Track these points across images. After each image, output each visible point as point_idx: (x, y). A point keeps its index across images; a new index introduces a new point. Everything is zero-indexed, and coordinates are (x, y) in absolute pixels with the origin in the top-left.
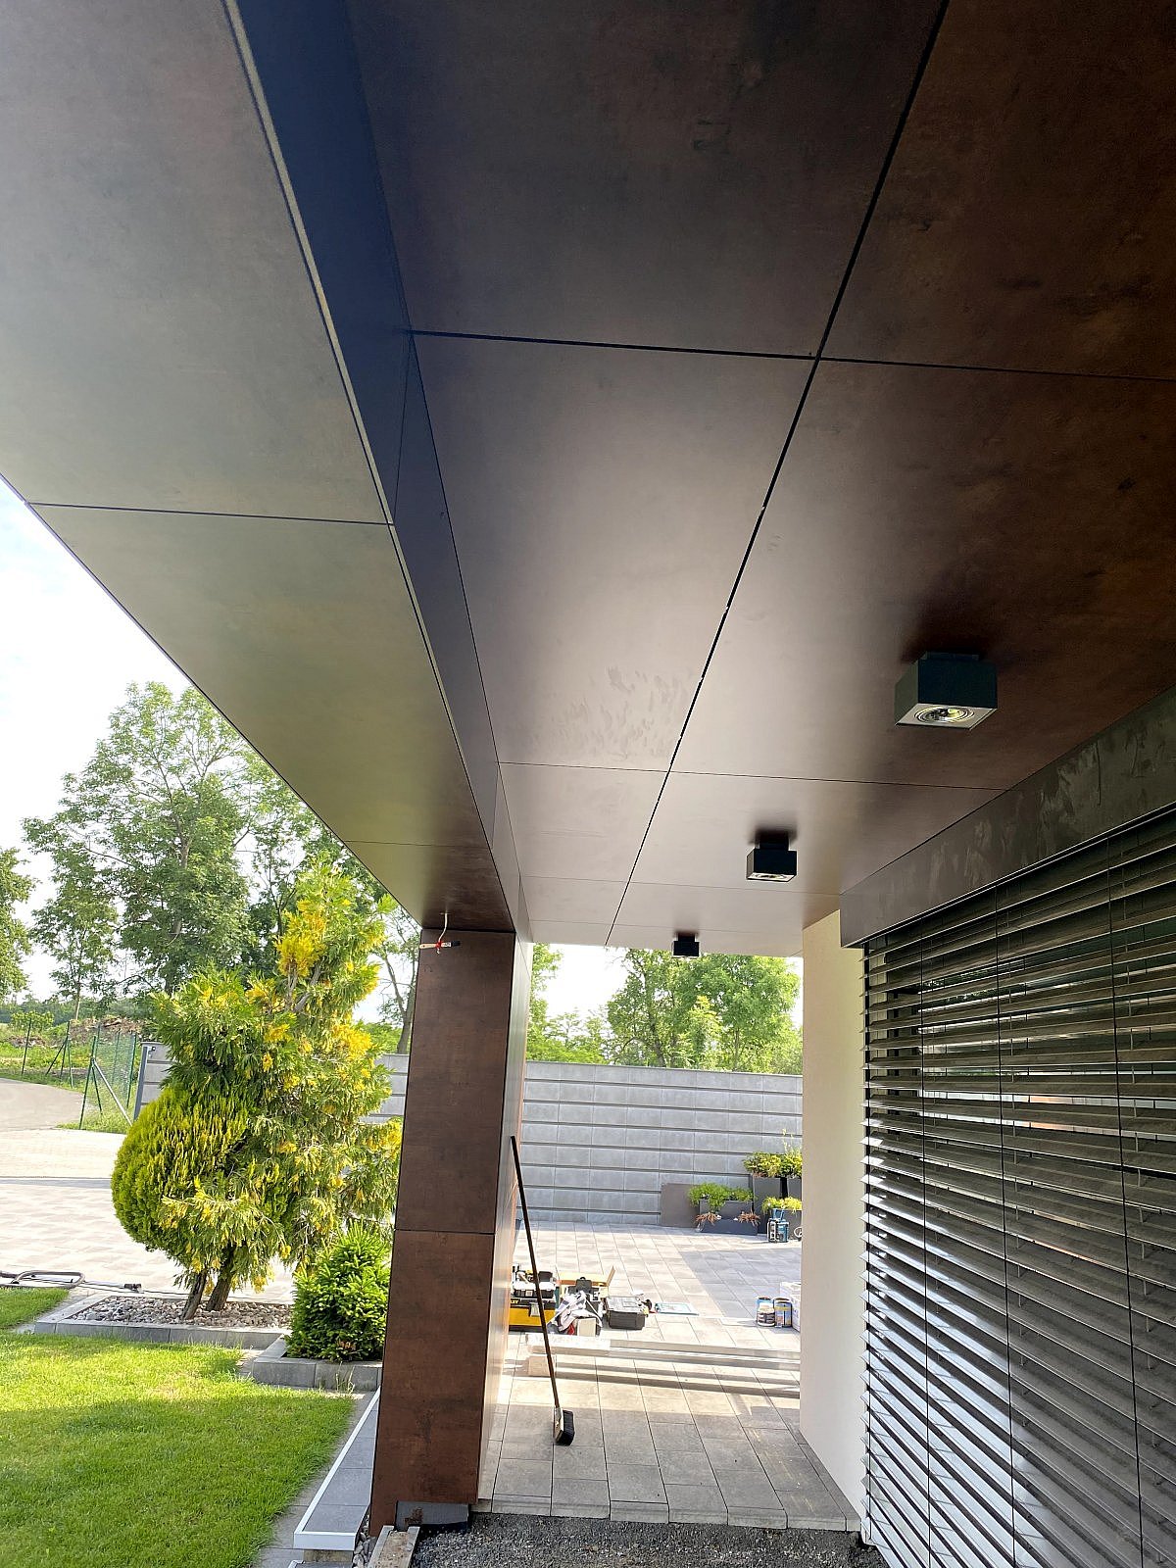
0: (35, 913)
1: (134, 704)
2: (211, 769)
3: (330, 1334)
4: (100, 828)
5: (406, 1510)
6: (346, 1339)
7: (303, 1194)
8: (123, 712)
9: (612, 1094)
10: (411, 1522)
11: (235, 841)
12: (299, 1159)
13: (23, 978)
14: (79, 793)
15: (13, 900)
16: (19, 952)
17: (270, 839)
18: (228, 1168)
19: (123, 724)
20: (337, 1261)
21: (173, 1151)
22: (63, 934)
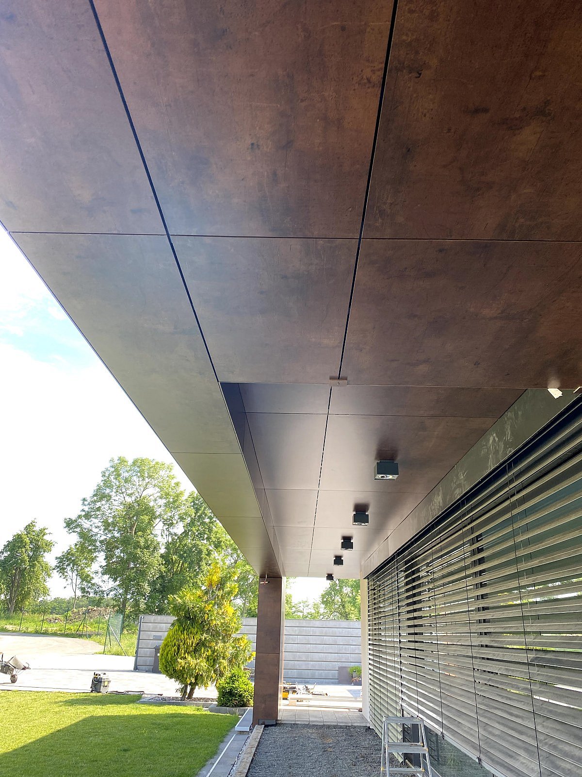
0: (57, 558)
1: (112, 467)
2: (144, 494)
3: (230, 699)
4: (97, 522)
5: (261, 722)
6: (235, 700)
7: (218, 659)
8: (107, 469)
9: (318, 631)
10: (262, 724)
11: (155, 525)
12: (216, 648)
13: (47, 590)
14: (88, 506)
15: (44, 552)
16: (46, 577)
17: (169, 524)
18: (195, 651)
19: (107, 475)
20: (231, 678)
21: (179, 645)
22: (69, 568)
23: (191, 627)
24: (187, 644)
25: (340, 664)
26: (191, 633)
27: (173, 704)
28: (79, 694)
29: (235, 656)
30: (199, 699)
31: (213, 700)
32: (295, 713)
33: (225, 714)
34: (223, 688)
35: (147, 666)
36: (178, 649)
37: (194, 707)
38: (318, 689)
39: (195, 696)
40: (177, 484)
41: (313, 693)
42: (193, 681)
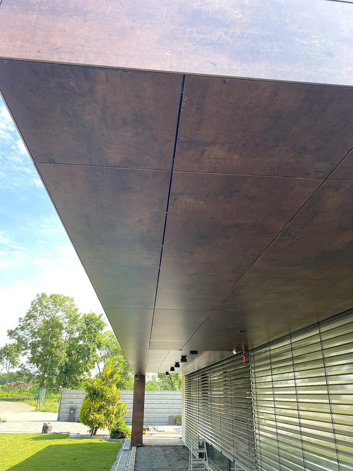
2: (56, 315)
3: (117, 434)
4: (27, 332)
5: (135, 445)
6: (119, 435)
7: (110, 415)
8: (35, 301)
9: (158, 397)
10: (135, 446)
11: (62, 334)
12: (109, 409)
14: (23, 323)
17: (71, 332)
18: (98, 410)
19: (34, 304)
20: (117, 424)
21: (90, 408)
22: (5, 358)
23: (96, 398)
24: (94, 407)
25: (170, 415)
26: (96, 401)
27: (87, 438)
28: (36, 435)
29: (118, 413)
30: (100, 435)
31: (108, 435)
32: (150, 440)
33: (115, 442)
34: (113, 429)
35: (65, 418)
36: (90, 410)
37: (98, 440)
38: (160, 428)
39: (97, 434)
40: (76, 310)
41: (157, 430)
42: (98, 426)
